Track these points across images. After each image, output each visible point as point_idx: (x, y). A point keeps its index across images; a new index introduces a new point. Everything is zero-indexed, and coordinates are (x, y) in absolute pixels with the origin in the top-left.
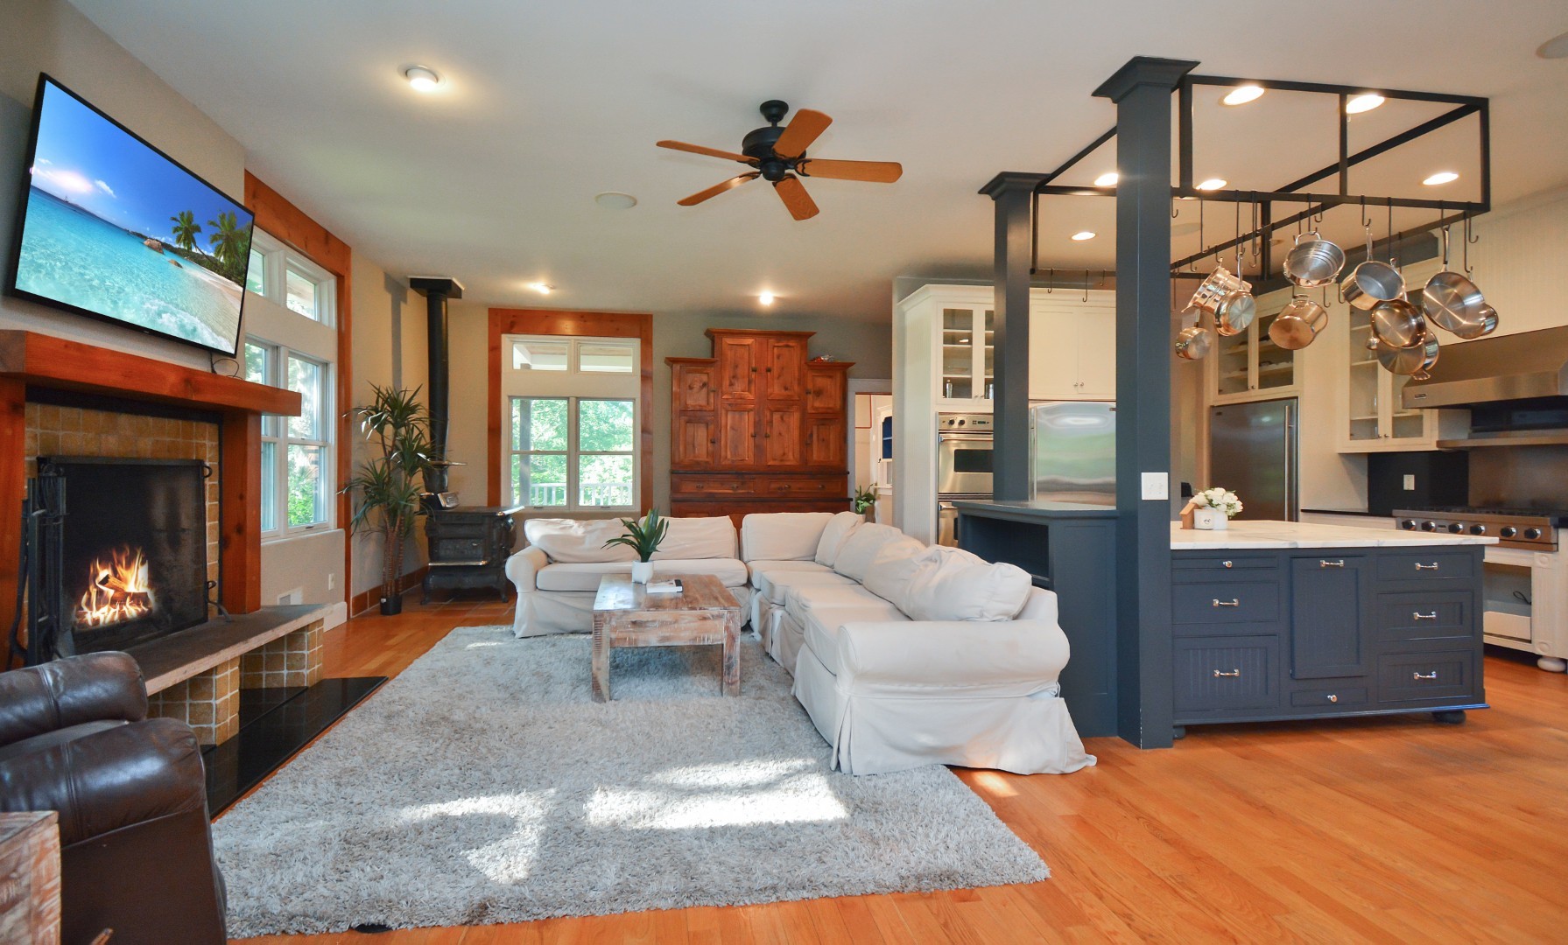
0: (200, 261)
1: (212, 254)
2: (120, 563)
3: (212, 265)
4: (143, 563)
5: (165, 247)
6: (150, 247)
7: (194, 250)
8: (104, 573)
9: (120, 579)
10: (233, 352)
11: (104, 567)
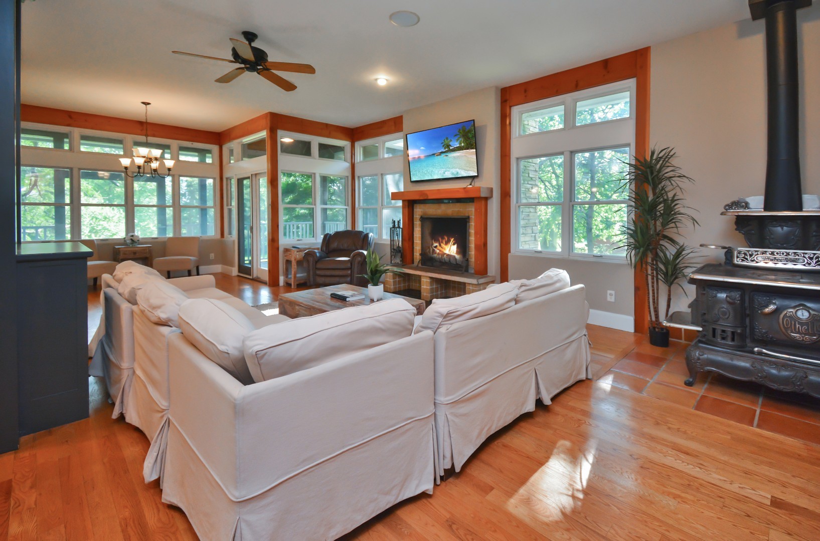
0: (454, 150)
1: (458, 145)
2: (442, 242)
3: (460, 149)
4: (454, 244)
5: (442, 153)
6: (437, 155)
7: (451, 148)
8: (435, 244)
9: (442, 247)
10: (477, 175)
11: (436, 243)
